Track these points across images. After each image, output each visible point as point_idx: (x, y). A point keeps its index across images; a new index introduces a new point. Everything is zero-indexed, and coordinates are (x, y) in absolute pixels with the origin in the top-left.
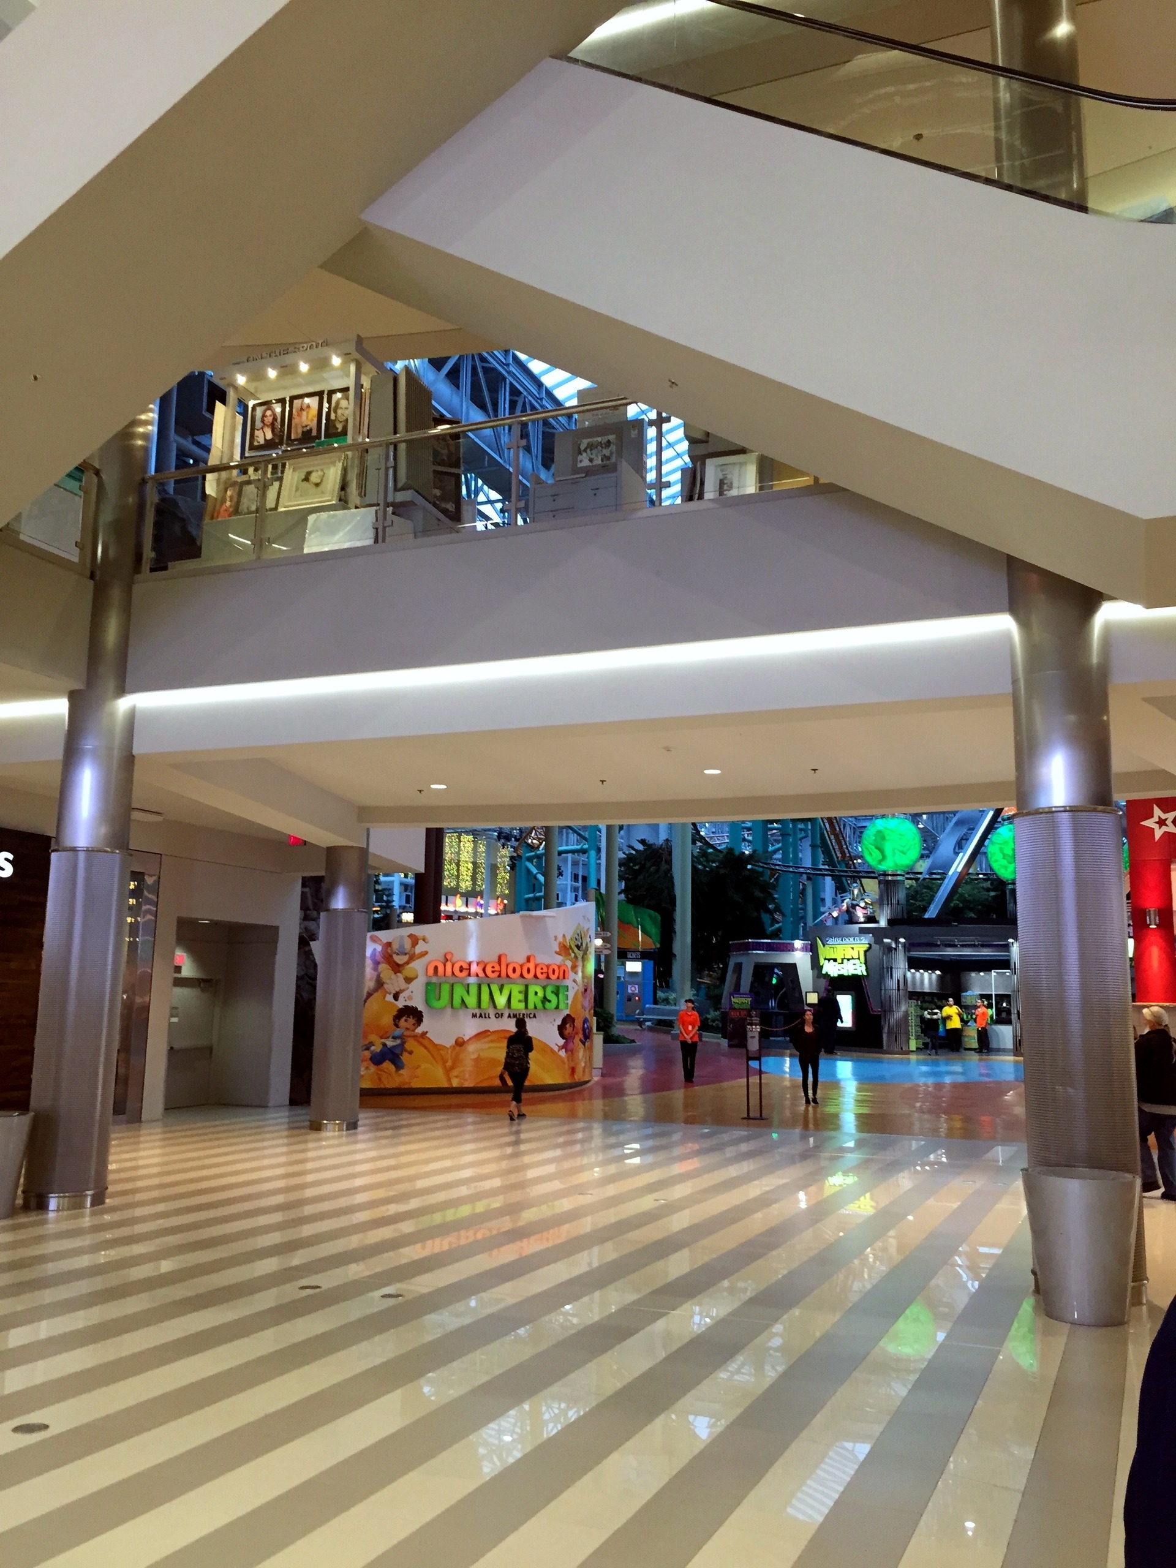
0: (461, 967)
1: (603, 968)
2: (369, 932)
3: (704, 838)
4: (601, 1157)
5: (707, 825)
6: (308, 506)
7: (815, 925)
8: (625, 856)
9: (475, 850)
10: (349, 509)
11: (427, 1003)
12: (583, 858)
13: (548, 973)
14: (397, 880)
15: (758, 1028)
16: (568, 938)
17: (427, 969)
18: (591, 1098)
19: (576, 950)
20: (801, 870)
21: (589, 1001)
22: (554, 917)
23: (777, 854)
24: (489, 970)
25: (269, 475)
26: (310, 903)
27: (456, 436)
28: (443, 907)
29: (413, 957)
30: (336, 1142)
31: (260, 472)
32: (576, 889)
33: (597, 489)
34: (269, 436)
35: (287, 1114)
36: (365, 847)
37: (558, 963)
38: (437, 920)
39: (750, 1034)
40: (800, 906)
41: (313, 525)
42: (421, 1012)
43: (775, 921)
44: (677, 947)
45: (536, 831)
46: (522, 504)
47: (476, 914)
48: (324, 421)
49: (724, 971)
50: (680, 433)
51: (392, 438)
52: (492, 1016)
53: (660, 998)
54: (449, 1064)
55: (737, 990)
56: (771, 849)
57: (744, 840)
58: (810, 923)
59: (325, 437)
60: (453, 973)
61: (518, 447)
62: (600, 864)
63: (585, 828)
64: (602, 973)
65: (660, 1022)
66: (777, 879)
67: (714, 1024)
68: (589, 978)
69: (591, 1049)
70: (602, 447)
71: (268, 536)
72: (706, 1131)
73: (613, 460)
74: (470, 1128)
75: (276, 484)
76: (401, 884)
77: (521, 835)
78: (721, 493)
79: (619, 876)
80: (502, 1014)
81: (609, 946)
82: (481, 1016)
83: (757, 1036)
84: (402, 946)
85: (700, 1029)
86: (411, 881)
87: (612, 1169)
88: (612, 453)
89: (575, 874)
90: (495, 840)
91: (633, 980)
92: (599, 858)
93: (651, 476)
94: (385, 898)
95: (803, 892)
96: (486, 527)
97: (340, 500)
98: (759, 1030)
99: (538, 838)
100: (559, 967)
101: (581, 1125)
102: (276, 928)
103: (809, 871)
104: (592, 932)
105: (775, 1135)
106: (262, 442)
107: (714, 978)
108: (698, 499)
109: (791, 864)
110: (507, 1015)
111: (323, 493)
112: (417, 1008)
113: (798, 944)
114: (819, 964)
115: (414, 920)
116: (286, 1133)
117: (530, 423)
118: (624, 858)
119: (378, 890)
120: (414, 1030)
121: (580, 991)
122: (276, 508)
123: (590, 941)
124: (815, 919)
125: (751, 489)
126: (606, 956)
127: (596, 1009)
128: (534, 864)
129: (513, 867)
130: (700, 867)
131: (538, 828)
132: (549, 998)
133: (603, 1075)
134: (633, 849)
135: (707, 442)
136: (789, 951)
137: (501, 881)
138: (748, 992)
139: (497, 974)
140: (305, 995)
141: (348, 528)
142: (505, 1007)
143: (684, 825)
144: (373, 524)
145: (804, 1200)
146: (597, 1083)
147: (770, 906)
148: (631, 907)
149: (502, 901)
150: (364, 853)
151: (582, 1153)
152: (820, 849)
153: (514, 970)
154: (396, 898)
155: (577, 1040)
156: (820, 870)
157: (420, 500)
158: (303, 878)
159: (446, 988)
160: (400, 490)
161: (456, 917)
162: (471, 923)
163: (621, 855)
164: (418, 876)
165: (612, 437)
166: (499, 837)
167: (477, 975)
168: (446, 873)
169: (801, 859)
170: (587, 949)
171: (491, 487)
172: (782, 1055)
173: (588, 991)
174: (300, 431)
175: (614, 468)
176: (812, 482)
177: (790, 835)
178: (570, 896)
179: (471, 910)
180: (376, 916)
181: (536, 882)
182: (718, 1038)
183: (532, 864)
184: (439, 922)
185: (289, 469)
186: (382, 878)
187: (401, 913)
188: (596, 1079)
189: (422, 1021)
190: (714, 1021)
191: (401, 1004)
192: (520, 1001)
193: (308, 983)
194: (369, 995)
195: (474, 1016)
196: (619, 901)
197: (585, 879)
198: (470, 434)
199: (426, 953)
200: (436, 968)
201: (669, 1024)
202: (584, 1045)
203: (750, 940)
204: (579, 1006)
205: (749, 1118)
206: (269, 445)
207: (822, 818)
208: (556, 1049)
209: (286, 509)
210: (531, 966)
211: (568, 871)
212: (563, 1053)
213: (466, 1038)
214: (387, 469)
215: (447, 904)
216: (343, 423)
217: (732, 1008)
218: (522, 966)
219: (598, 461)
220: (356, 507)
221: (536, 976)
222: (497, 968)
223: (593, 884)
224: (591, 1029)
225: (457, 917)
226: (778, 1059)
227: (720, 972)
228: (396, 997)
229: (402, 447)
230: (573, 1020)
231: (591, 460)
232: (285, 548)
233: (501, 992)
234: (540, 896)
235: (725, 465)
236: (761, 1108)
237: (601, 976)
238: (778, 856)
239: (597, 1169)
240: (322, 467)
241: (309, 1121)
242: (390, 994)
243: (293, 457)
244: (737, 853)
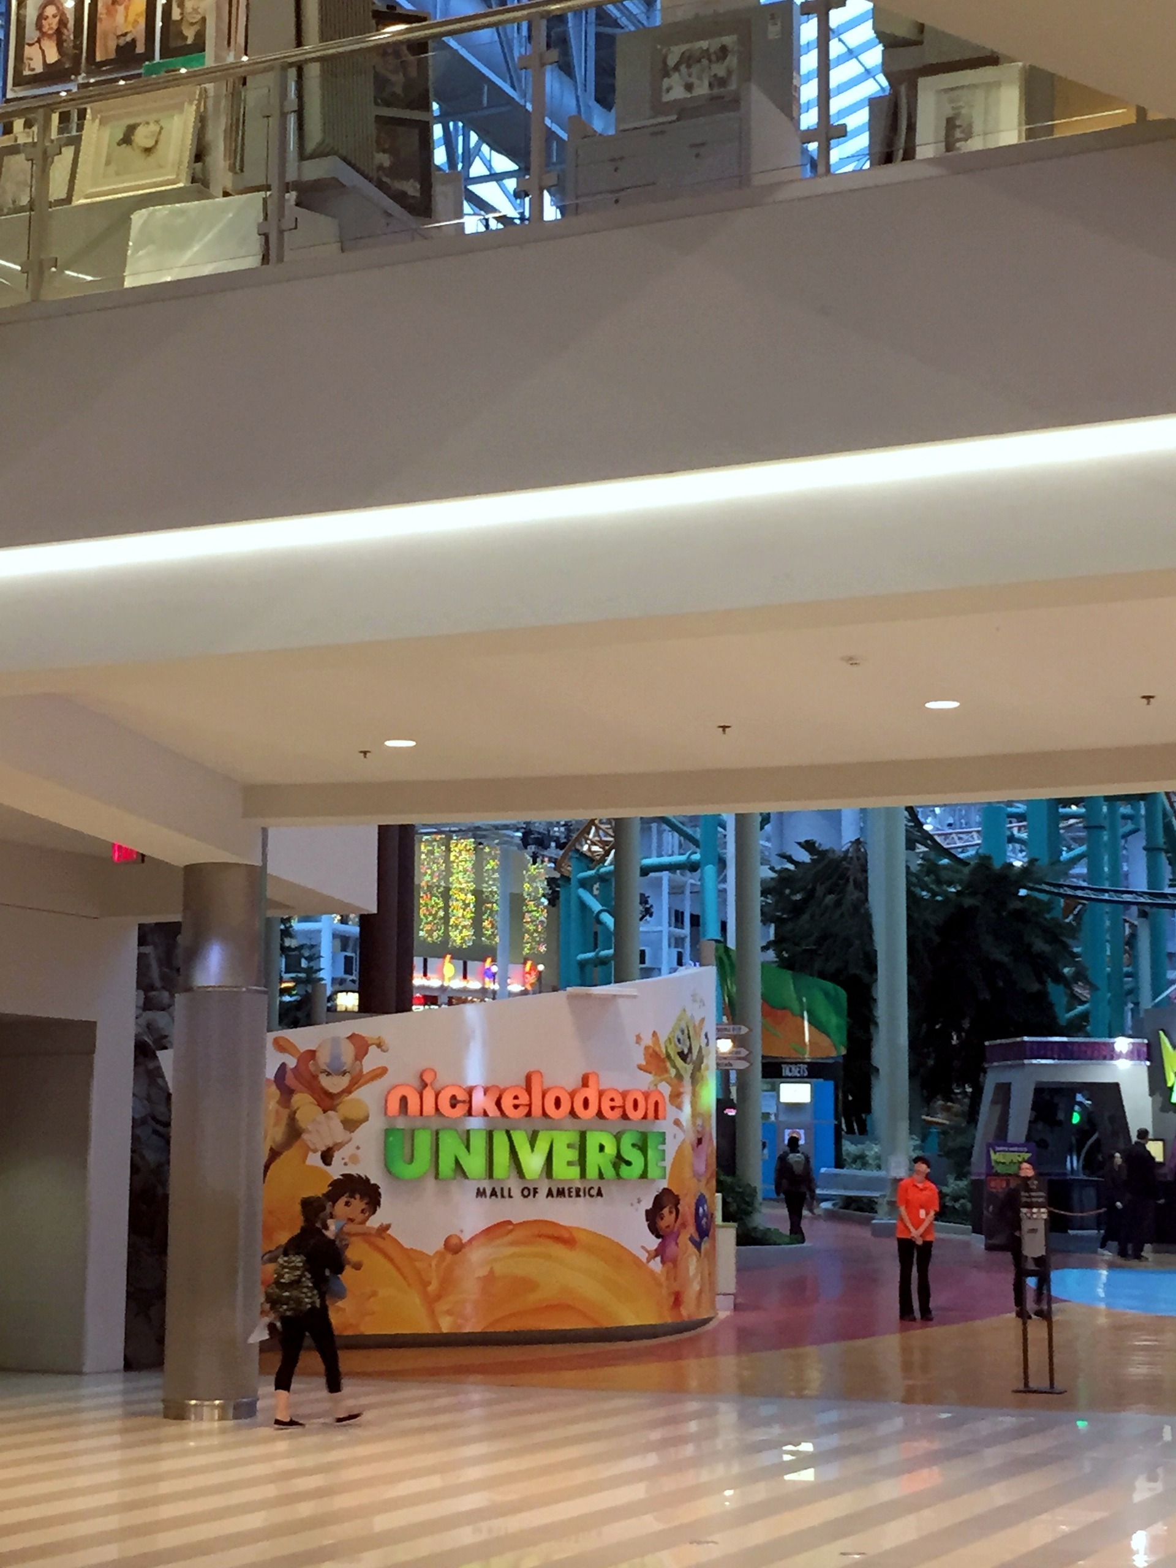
0: (454, 1097)
1: (734, 1095)
2: (269, 1030)
3: (930, 837)
4: (736, 1469)
5: (937, 810)
6: (131, 194)
7: (1157, 1005)
8: (774, 875)
9: (478, 867)
10: (209, 197)
11: (389, 1172)
12: (690, 879)
13: (623, 1107)
14: (328, 925)
15: (1043, 1213)
16: (663, 1039)
17: (386, 1101)
18: (713, 1353)
19: (679, 1062)
20: (1127, 897)
21: (707, 1159)
22: (635, 997)
23: (1078, 865)
24: (507, 1103)
25: (54, 134)
26: (155, 973)
27: (419, 47)
28: (418, 980)
29: (357, 1081)
30: (215, 1441)
31: (35, 129)
32: (678, 942)
33: (703, 144)
34: (53, 56)
35: (120, 1387)
36: (258, 863)
37: (645, 1088)
38: (404, 1006)
39: (1026, 1225)
40: (1125, 969)
41: (142, 230)
42: (375, 1185)
43: (1076, 1000)
44: (880, 1054)
45: (598, 828)
46: (552, 179)
47: (483, 992)
48: (159, 24)
49: (976, 1098)
50: (866, 32)
51: (295, 54)
52: (516, 1192)
53: (848, 1154)
54: (432, 1288)
55: (1001, 1137)
56: (1065, 855)
57: (1012, 839)
58: (1146, 1003)
59: (161, 57)
60: (437, 1109)
61: (543, 65)
62: (724, 891)
63: (694, 820)
64: (733, 1107)
65: (849, 1203)
66: (1078, 917)
67: (957, 1205)
68: (705, 1117)
69: (712, 1256)
70: (710, 61)
71: (53, 255)
72: (944, 1416)
73: (733, 86)
74: (477, 1412)
75: (68, 152)
76: (335, 936)
77: (568, 837)
78: (949, 147)
79: (763, 913)
80: (535, 1190)
81: (744, 1052)
82: (494, 1193)
83: (1041, 1227)
84: (336, 1057)
85: (939, 1216)
86: (353, 929)
87: (760, 1492)
88: (729, 72)
89: (677, 912)
90: (518, 845)
91: (794, 1119)
92: (724, 881)
93: (809, 119)
94: (304, 964)
95: (1132, 941)
96: (487, 226)
97: (194, 180)
98: (1045, 1216)
99: (601, 841)
100: (646, 1096)
101: (693, 1406)
102: (91, 1026)
103: (1142, 900)
104: (711, 1027)
105: (1081, 1424)
106: (39, 69)
107: (956, 1115)
108: (904, 159)
109: (1107, 887)
110: (546, 1191)
111: (160, 167)
112: (368, 1180)
113: (1122, 1044)
114: (1165, 1081)
115: (360, 1005)
116: (118, 1424)
117: (570, 15)
118: (772, 879)
119: (289, 949)
120: (364, 1222)
121: (688, 1142)
122: (68, 200)
123: (707, 1044)
124: (1156, 995)
125: (1010, 134)
126: (740, 1073)
127: (722, 1178)
128: (596, 892)
129: (553, 899)
130: (924, 893)
131: (601, 822)
132: (627, 1158)
133: (737, 1307)
134: (790, 860)
135: (918, 43)
136: (1105, 1058)
137: (531, 927)
138: (1023, 1139)
139: (523, 1111)
140: (152, 1157)
141: (210, 236)
142: (540, 1175)
143: (890, 812)
144: (259, 225)
145: (1142, 1551)
146: (723, 1322)
147: (1066, 970)
148: (787, 975)
149: (534, 967)
150: (257, 876)
151: (696, 1462)
152: (1163, 856)
153: (558, 1103)
154: (325, 963)
155: (684, 1238)
156: (1164, 896)
157: (349, 176)
158: (141, 927)
159: (423, 1140)
160: (312, 157)
161: (443, 998)
162: (471, 1012)
163: (766, 873)
164: (365, 920)
165: (728, 40)
166: (525, 842)
167: (485, 1114)
168: (423, 911)
169: (1126, 875)
170: (700, 1059)
171: (495, 147)
172: (1092, 1265)
173: (705, 1141)
174: (112, 45)
175: (734, 102)
176: (1132, 119)
177: (1102, 828)
178: (668, 955)
179: (474, 984)
180: (287, 998)
181: (599, 928)
182: (963, 1233)
183: (591, 892)
184: (410, 1010)
185: (93, 120)
186: (296, 925)
187: (336, 993)
188: (723, 1315)
189: (379, 1204)
190: (956, 1199)
191: (336, 1171)
192: (570, 1164)
193: (156, 1132)
194: (274, 1154)
195: (480, 1193)
196: (763, 964)
197: (695, 921)
198: (452, 42)
199: (383, 1071)
200: (404, 1100)
201: (866, 1206)
202: (699, 1248)
203: (1026, 1039)
204: (688, 1173)
205: (1027, 1390)
206: (53, 74)
207: (1167, 794)
208: (643, 1256)
209: (89, 201)
210: (591, 1093)
211: (663, 907)
212: (656, 1265)
213: (465, 1238)
214: (284, 115)
215: (425, 974)
216: (196, 28)
217: (991, 1173)
218: (572, 1095)
219: (702, 89)
220: (226, 194)
221: (600, 1114)
222: (524, 1099)
223: (712, 930)
224: (711, 1217)
225: (446, 1001)
226: (1088, 1272)
227: (967, 1100)
228: (327, 1157)
229: (313, 71)
230: (676, 1200)
231: (689, 87)
232: (89, 278)
233: (532, 1146)
234: (607, 957)
235: (957, 88)
236: (1051, 1371)
237: (732, 1112)
238: (1081, 869)
239: (729, 1493)
240: (155, 116)
241: (163, 1401)
242: (315, 1151)
243: (101, 97)
244: (997, 865)
